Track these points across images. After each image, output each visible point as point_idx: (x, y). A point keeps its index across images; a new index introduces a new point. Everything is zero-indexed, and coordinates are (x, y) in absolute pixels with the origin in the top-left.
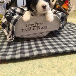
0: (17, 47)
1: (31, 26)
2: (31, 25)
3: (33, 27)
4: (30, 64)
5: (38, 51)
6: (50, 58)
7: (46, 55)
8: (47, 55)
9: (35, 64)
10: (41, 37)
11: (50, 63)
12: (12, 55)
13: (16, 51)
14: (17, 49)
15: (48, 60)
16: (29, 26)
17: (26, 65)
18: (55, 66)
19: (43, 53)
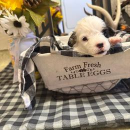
0: (56, 106)
1: (75, 70)
2: (74, 68)
3: (80, 71)
5: (96, 115)
7: (114, 125)
8: (116, 125)
12: (47, 121)
13: (54, 114)
14: (57, 110)
16: (71, 69)
19: (107, 120)
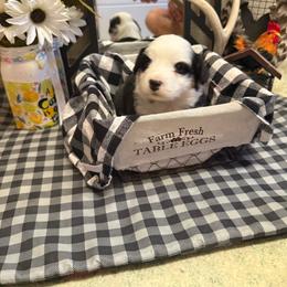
1: (165, 139)
3: (172, 141)
4: (182, 271)
6: (237, 249)
9: (198, 272)
10: (191, 166)
11: (241, 268)
15: (233, 259)
17: (173, 276)
18: (256, 276)
